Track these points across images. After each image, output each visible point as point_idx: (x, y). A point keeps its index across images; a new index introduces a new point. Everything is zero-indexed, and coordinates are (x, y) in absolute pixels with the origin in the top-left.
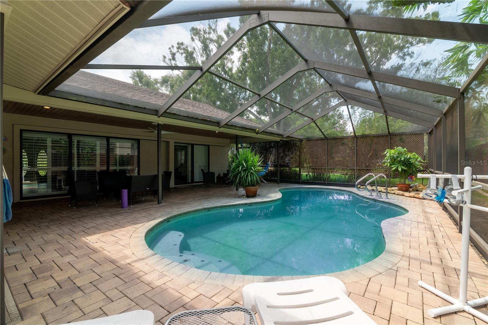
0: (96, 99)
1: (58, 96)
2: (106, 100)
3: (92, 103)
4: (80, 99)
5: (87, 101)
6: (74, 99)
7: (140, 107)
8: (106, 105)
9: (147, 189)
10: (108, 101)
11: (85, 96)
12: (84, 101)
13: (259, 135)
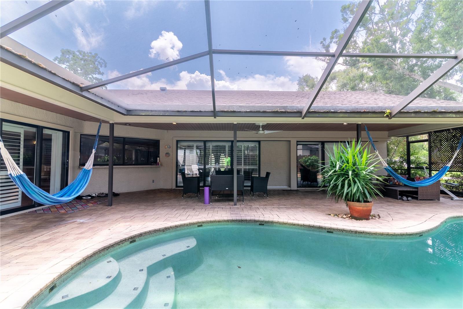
0: (159, 111)
1: (133, 114)
2: (166, 111)
3: (156, 115)
4: (147, 113)
5: (152, 114)
6: (143, 114)
7: (195, 111)
8: (166, 115)
9: (226, 189)
10: (168, 111)
11: (151, 111)
12: (150, 114)
13: (393, 119)
